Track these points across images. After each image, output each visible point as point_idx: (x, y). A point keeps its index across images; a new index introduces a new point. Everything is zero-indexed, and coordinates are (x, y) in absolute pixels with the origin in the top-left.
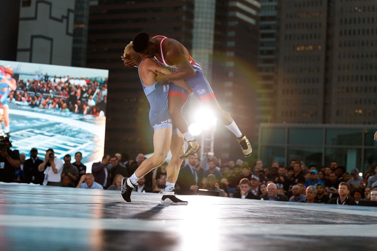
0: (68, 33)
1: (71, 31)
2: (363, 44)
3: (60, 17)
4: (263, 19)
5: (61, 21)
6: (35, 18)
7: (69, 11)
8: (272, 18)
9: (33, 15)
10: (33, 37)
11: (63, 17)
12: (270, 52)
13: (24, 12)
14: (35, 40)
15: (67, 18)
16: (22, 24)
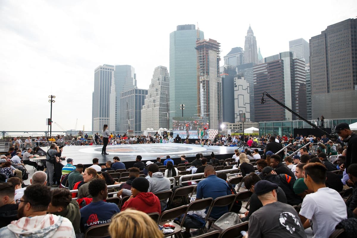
0: (248, 93)
1: (249, 92)
2: (340, 85)
3: (245, 89)
4: (307, 81)
5: (246, 90)
6: (238, 90)
7: (248, 87)
8: (309, 81)
9: (238, 89)
10: (238, 95)
11: (246, 89)
12: (310, 91)
13: (235, 89)
14: (239, 96)
15: (247, 89)
16: (235, 92)
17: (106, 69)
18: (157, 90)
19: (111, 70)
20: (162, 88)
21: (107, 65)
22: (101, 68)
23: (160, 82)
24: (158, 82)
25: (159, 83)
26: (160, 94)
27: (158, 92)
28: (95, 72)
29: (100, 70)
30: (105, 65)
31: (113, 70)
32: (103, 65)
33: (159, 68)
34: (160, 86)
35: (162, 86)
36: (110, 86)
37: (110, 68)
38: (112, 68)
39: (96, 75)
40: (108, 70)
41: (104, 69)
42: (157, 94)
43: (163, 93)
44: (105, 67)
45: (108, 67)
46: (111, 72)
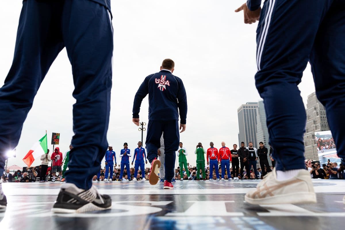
17: (249, 107)
18: (315, 122)
19: (255, 107)
20: (323, 119)
21: (250, 103)
22: (244, 107)
23: (318, 111)
24: (315, 111)
25: (317, 113)
26: (321, 127)
27: (317, 125)
28: (238, 112)
29: (243, 109)
30: (248, 104)
31: (257, 107)
32: (245, 104)
33: (314, 95)
34: (319, 116)
35: (322, 116)
36: (256, 125)
37: (253, 105)
38: (256, 105)
39: (239, 115)
40: (252, 108)
41: (247, 107)
42: (316, 127)
43: (324, 125)
44: (248, 105)
45: (251, 105)
46: (255, 110)
